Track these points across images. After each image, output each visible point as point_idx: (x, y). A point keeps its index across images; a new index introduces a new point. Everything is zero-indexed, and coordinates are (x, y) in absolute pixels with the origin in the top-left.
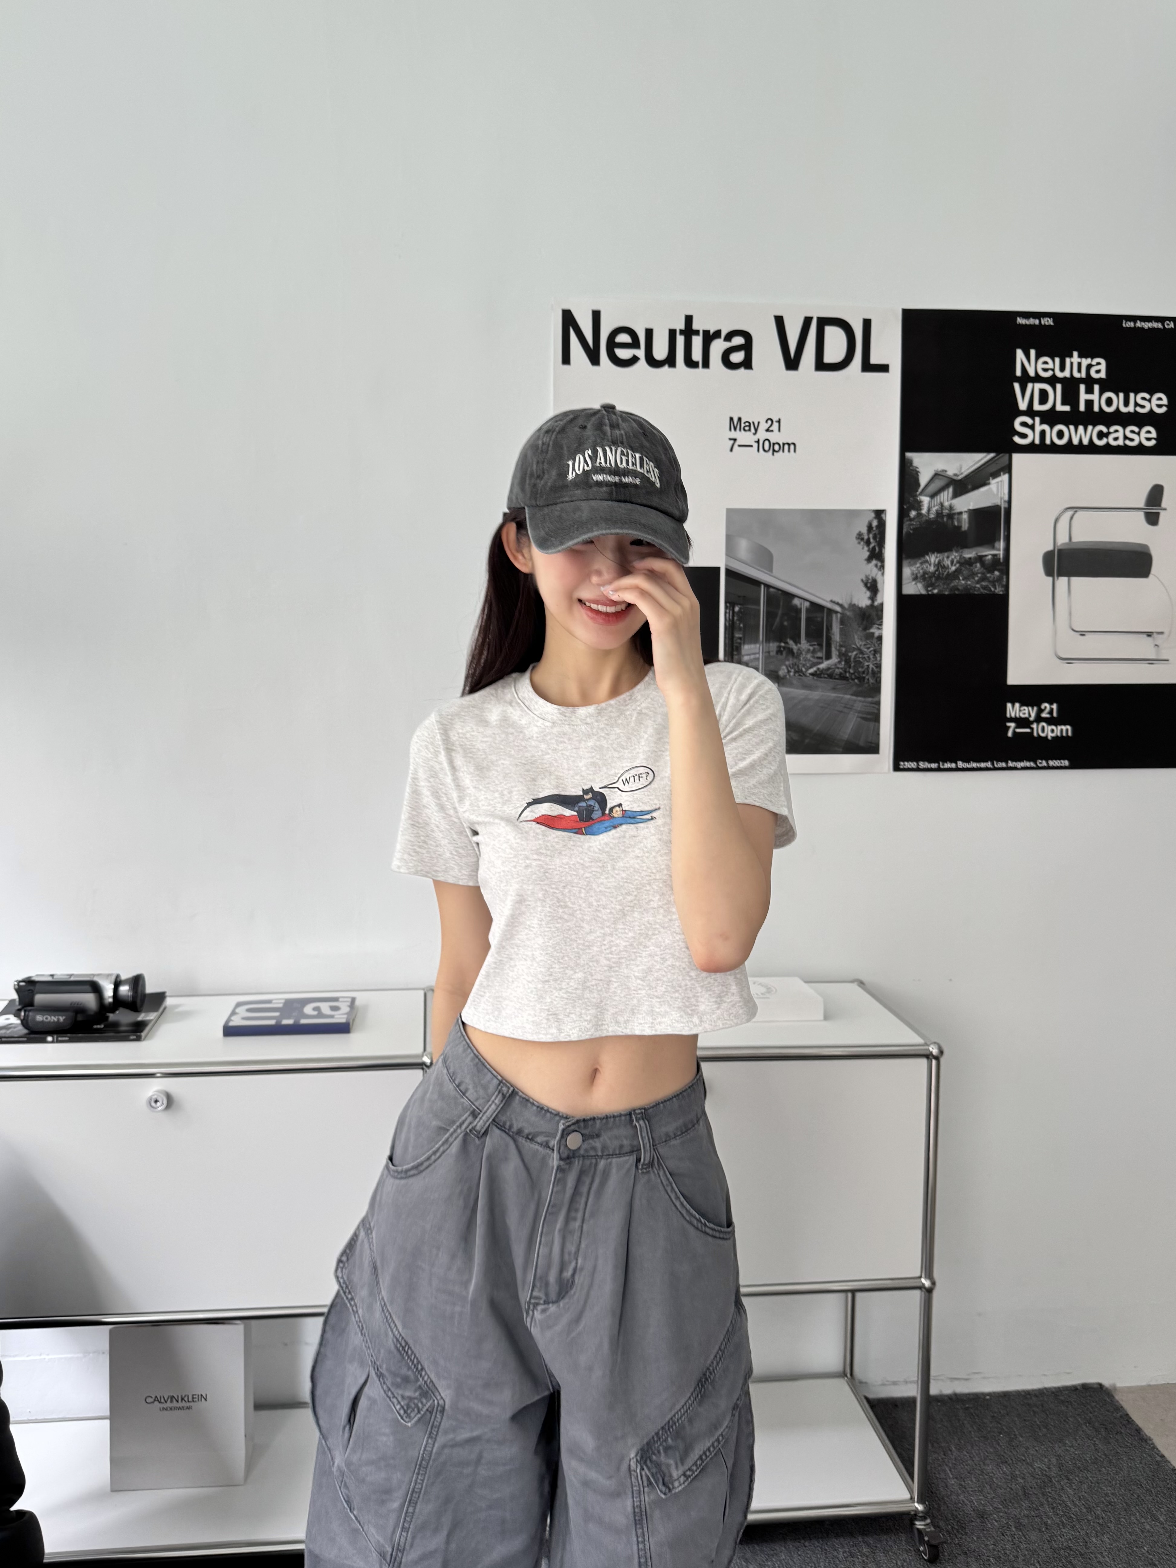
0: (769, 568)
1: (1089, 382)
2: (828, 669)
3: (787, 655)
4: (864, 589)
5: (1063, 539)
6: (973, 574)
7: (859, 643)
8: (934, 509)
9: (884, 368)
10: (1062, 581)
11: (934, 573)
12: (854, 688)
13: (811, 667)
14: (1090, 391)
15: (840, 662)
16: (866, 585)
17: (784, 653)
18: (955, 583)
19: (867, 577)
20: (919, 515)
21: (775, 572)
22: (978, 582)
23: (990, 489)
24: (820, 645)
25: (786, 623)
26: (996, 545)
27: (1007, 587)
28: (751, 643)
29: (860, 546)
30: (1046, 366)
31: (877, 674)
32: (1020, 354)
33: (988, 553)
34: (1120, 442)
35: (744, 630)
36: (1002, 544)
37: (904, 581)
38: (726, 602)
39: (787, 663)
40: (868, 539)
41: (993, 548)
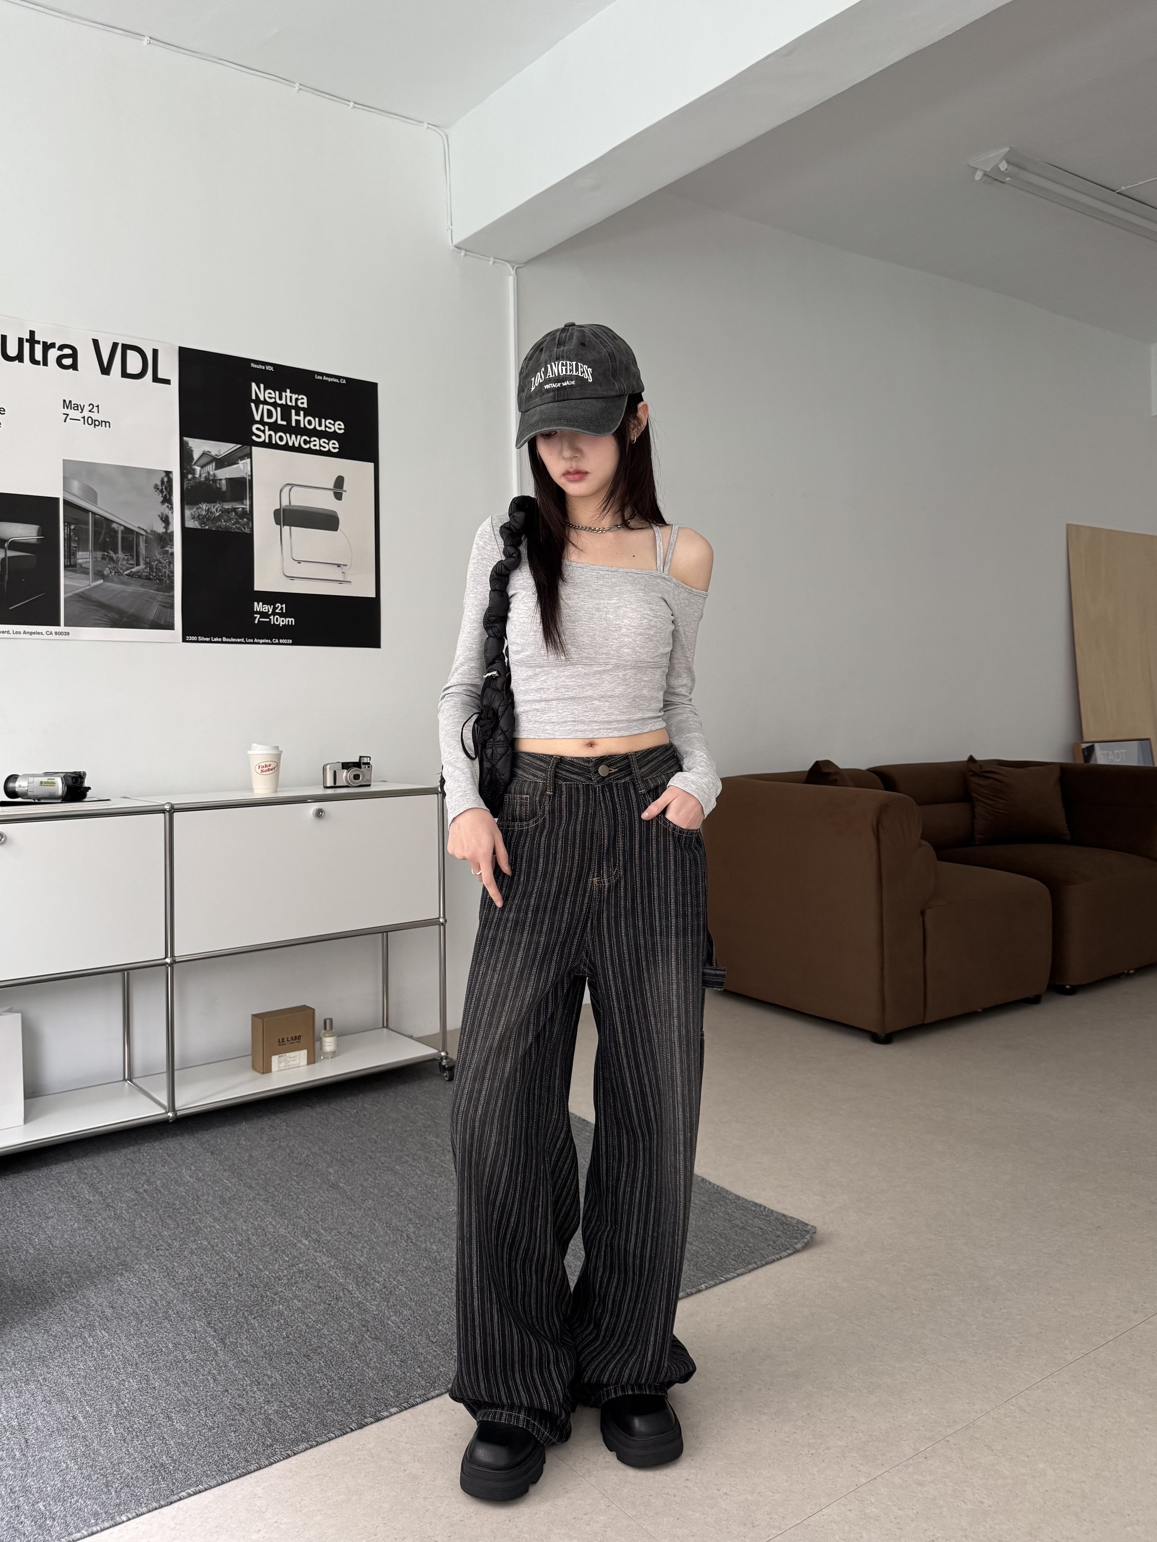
0: (95, 501)
1: (298, 409)
2: (138, 572)
3: (109, 560)
4: (161, 521)
5: (285, 503)
6: (231, 519)
7: (159, 557)
8: (204, 475)
9: (167, 382)
10: (286, 529)
11: (205, 516)
12: (156, 586)
13: (127, 570)
14: (298, 414)
15: (146, 568)
16: (161, 519)
17: (107, 559)
18: (219, 523)
19: (162, 514)
20: (194, 477)
21: (98, 506)
22: (233, 524)
23: (239, 467)
24: (132, 556)
25: (108, 540)
26: (244, 502)
27: (252, 529)
28: (83, 551)
29: (157, 493)
30: (270, 395)
31: (171, 577)
32: (254, 386)
33: (239, 506)
34: (317, 448)
35: (78, 542)
36: (248, 502)
37: (186, 519)
38: (64, 522)
39: (110, 566)
40: (162, 489)
41: (243, 504)
